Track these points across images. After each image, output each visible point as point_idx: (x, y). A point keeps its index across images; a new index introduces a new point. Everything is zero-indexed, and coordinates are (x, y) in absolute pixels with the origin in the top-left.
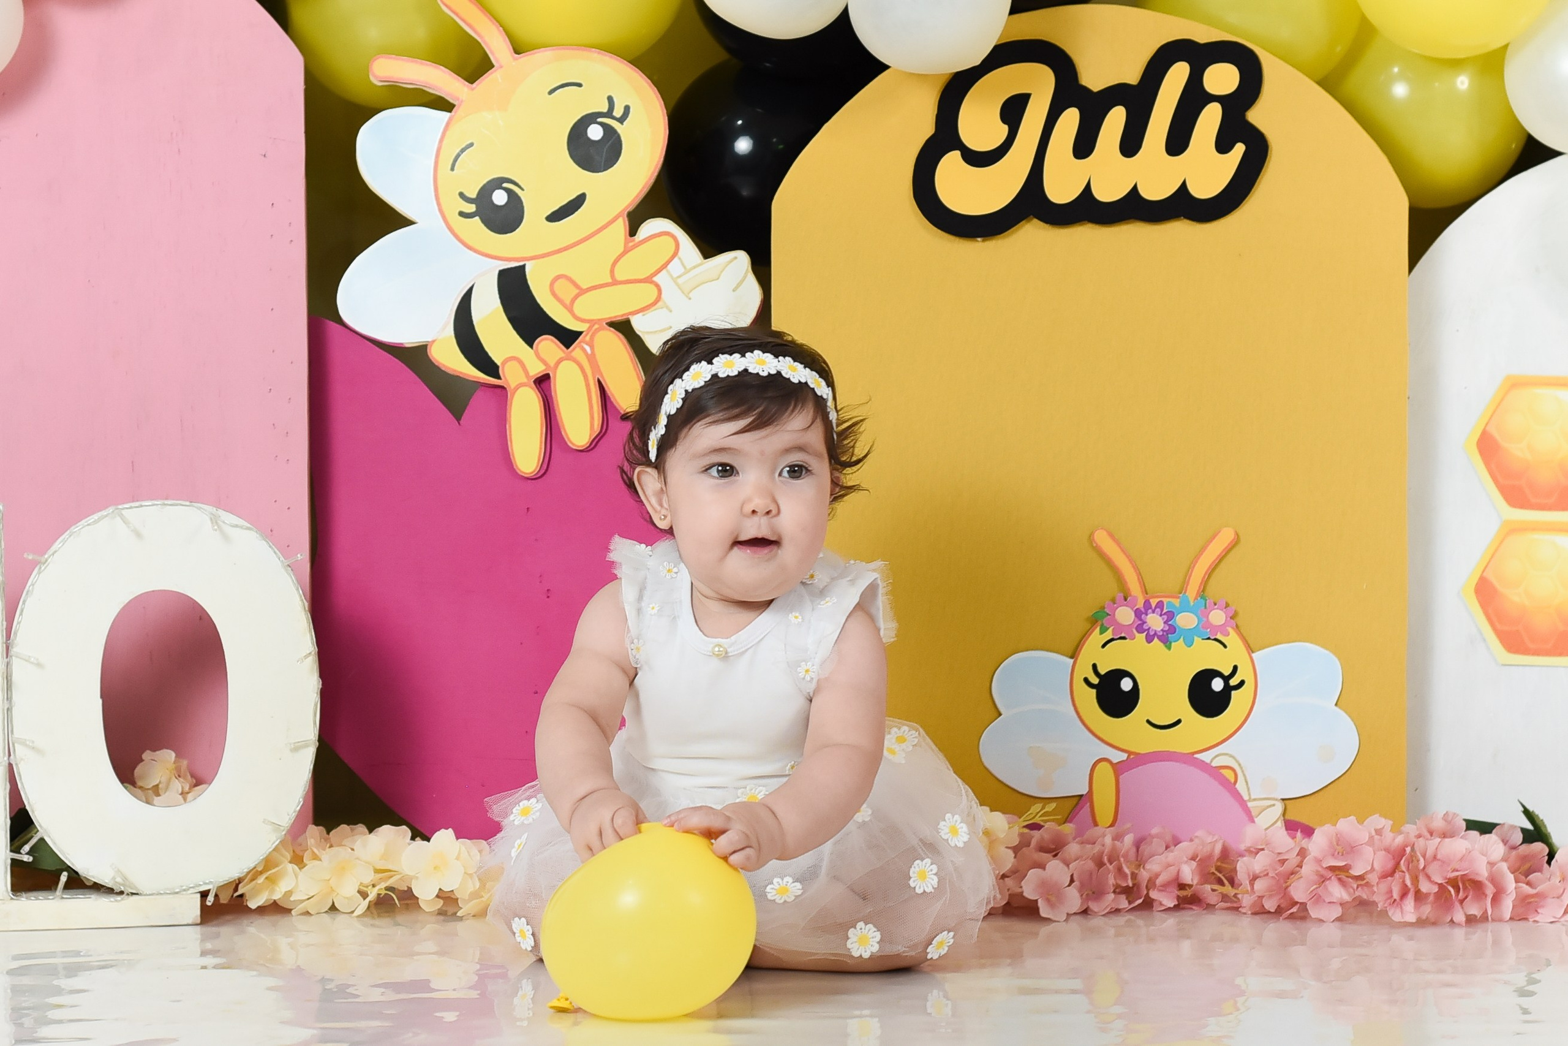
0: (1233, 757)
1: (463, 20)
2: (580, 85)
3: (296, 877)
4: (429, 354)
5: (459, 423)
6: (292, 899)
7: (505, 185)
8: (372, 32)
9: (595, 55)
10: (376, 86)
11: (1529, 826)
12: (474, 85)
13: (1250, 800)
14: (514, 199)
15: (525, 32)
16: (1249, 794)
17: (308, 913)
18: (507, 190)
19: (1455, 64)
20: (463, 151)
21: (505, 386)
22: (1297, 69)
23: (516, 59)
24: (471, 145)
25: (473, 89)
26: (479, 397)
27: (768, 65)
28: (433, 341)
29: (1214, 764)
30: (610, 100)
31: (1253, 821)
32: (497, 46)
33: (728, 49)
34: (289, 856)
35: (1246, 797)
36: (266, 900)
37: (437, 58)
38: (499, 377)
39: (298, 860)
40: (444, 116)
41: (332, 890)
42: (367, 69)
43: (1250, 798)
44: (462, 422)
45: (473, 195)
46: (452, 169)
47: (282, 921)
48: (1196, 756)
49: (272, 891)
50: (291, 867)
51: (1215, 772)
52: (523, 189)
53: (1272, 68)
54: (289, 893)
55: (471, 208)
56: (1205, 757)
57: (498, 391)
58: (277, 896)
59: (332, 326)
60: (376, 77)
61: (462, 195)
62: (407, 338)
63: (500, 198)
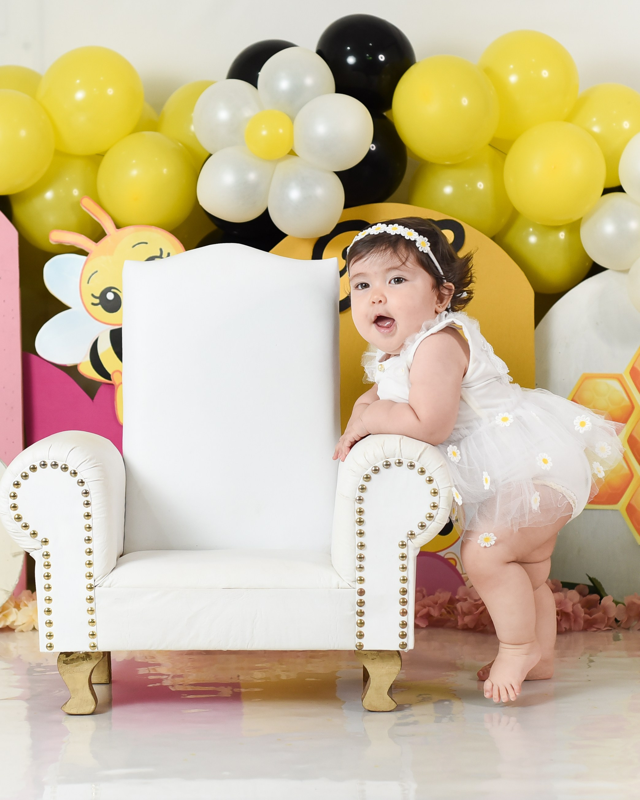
0: (455, 554)
1: (93, 214)
2: (146, 243)
3: (17, 614)
4: (78, 369)
5: (93, 401)
6: (15, 624)
7: (113, 290)
8: (51, 219)
9: (154, 229)
10: (52, 244)
11: (591, 584)
12: (98, 243)
13: (463, 574)
14: (117, 297)
15: (121, 219)
16: (462, 571)
17: (22, 631)
18: (115, 293)
19: (558, 228)
20: (93, 274)
21: (114, 384)
22: (480, 231)
23: (117, 231)
24: (97, 272)
25: (97, 246)
26: (102, 390)
27: (235, 232)
28: (80, 364)
29: (446, 557)
30: (161, 250)
31: (464, 585)
32: (108, 226)
33: (217, 225)
34: (13, 605)
35: (461, 572)
36: (4, 625)
37: (82, 232)
38: (110, 379)
39: (18, 607)
40: (84, 258)
41: (33, 620)
42: (48, 238)
43: (463, 572)
44: (94, 400)
45: (98, 295)
46: (88, 283)
47: (11, 634)
48: (438, 553)
49: (6, 621)
50: (14, 610)
51: (445, 561)
52: (120, 292)
53: (469, 231)
54: (14, 622)
55: (97, 301)
56: (442, 554)
57: (111, 386)
58: (8, 623)
59: (33, 356)
60: (52, 240)
61: (93, 295)
62: (68, 362)
63: (110, 296)
